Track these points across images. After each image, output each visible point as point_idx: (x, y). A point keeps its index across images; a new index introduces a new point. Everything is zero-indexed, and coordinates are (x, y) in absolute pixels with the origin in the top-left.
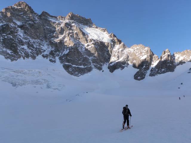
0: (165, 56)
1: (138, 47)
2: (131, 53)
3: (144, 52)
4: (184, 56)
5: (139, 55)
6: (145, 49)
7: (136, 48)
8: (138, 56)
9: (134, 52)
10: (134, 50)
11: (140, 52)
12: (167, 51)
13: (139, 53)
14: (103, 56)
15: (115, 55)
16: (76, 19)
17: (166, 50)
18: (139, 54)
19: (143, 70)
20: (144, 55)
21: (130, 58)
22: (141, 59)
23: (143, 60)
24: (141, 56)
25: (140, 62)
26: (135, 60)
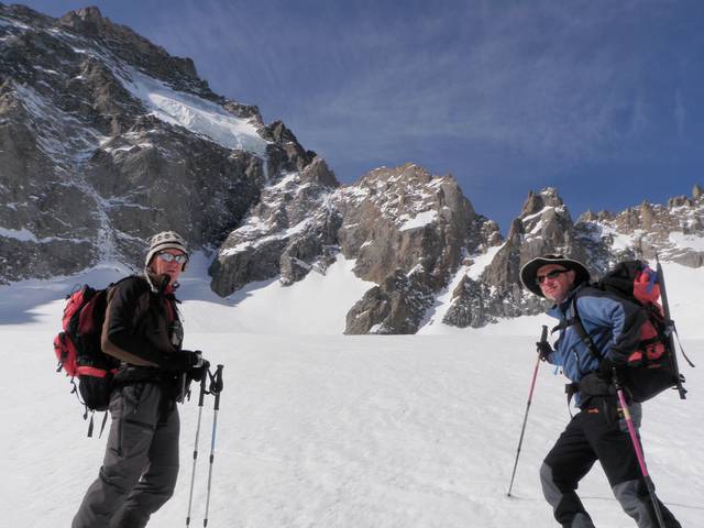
0: (538, 219)
1: (392, 179)
2: (353, 205)
3: (424, 196)
4: (638, 232)
5: (394, 211)
6: (429, 185)
7: (380, 184)
8: (387, 213)
9: (372, 198)
10: (373, 192)
11: (400, 197)
12: (547, 197)
13: (394, 202)
14: (202, 208)
15: (264, 207)
16: (112, 43)
17: (545, 193)
18: (395, 206)
19: (409, 283)
20: (422, 211)
21: (347, 227)
22: (402, 229)
23: (414, 234)
24: (402, 217)
25: (395, 246)
26: (371, 235)
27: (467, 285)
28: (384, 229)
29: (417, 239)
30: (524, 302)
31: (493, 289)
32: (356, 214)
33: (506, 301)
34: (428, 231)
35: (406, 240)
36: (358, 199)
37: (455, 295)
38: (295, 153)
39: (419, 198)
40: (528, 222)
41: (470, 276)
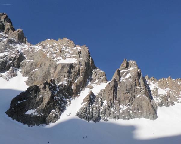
1: (55, 44)
2: (33, 52)
3: (71, 52)
5: (54, 55)
6: (74, 48)
7: (49, 46)
8: (50, 55)
9: (43, 50)
10: (44, 48)
11: (58, 50)
12: (132, 64)
18: (55, 53)
19: (58, 89)
20: (69, 58)
21: (27, 61)
22: (57, 63)
23: (63, 66)
24: (58, 58)
25: (52, 71)
26: (39, 66)
27: (92, 97)
28: (47, 62)
29: (65, 69)
30: (121, 111)
31: (105, 102)
32: (33, 56)
33: (112, 110)
34: (71, 66)
35: (59, 68)
36: (36, 50)
37: (85, 100)
38: (9, 27)
39: (68, 52)
40: (123, 72)
41: (93, 92)
